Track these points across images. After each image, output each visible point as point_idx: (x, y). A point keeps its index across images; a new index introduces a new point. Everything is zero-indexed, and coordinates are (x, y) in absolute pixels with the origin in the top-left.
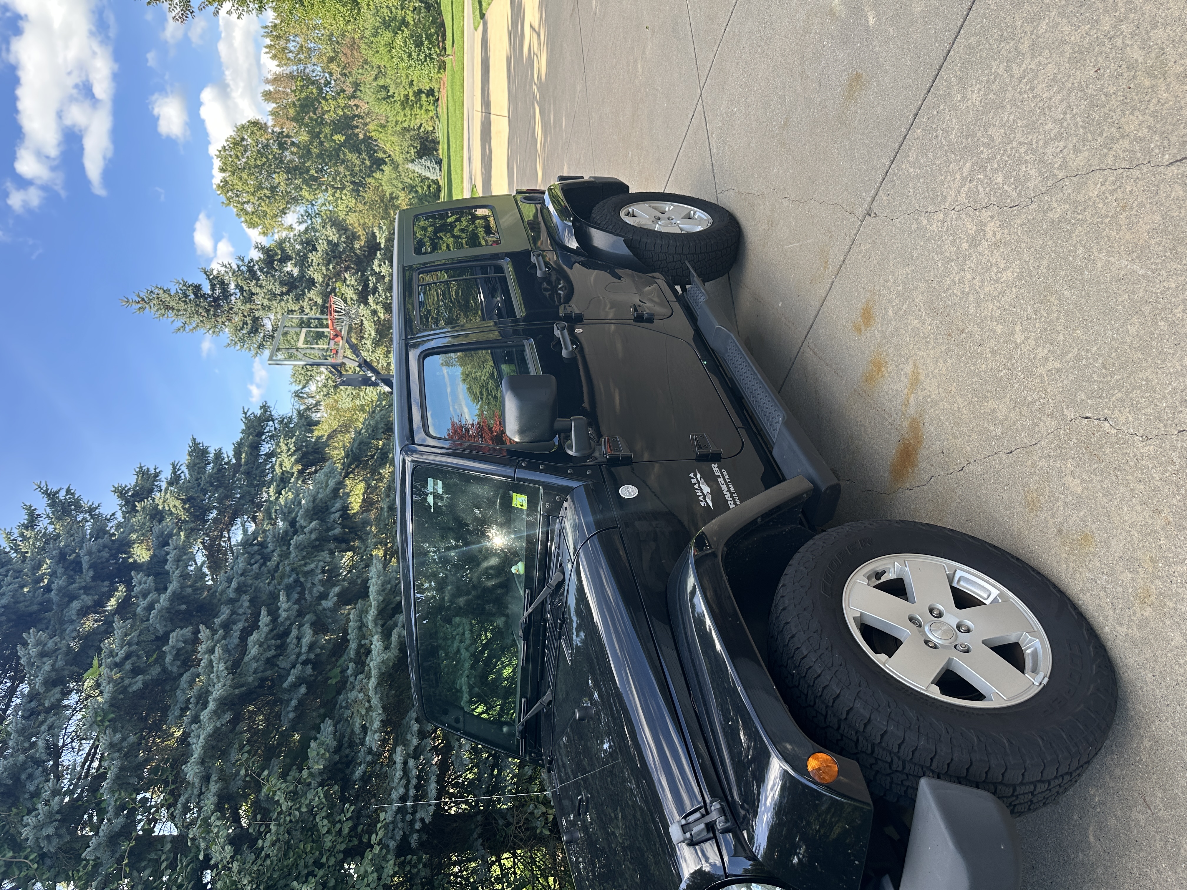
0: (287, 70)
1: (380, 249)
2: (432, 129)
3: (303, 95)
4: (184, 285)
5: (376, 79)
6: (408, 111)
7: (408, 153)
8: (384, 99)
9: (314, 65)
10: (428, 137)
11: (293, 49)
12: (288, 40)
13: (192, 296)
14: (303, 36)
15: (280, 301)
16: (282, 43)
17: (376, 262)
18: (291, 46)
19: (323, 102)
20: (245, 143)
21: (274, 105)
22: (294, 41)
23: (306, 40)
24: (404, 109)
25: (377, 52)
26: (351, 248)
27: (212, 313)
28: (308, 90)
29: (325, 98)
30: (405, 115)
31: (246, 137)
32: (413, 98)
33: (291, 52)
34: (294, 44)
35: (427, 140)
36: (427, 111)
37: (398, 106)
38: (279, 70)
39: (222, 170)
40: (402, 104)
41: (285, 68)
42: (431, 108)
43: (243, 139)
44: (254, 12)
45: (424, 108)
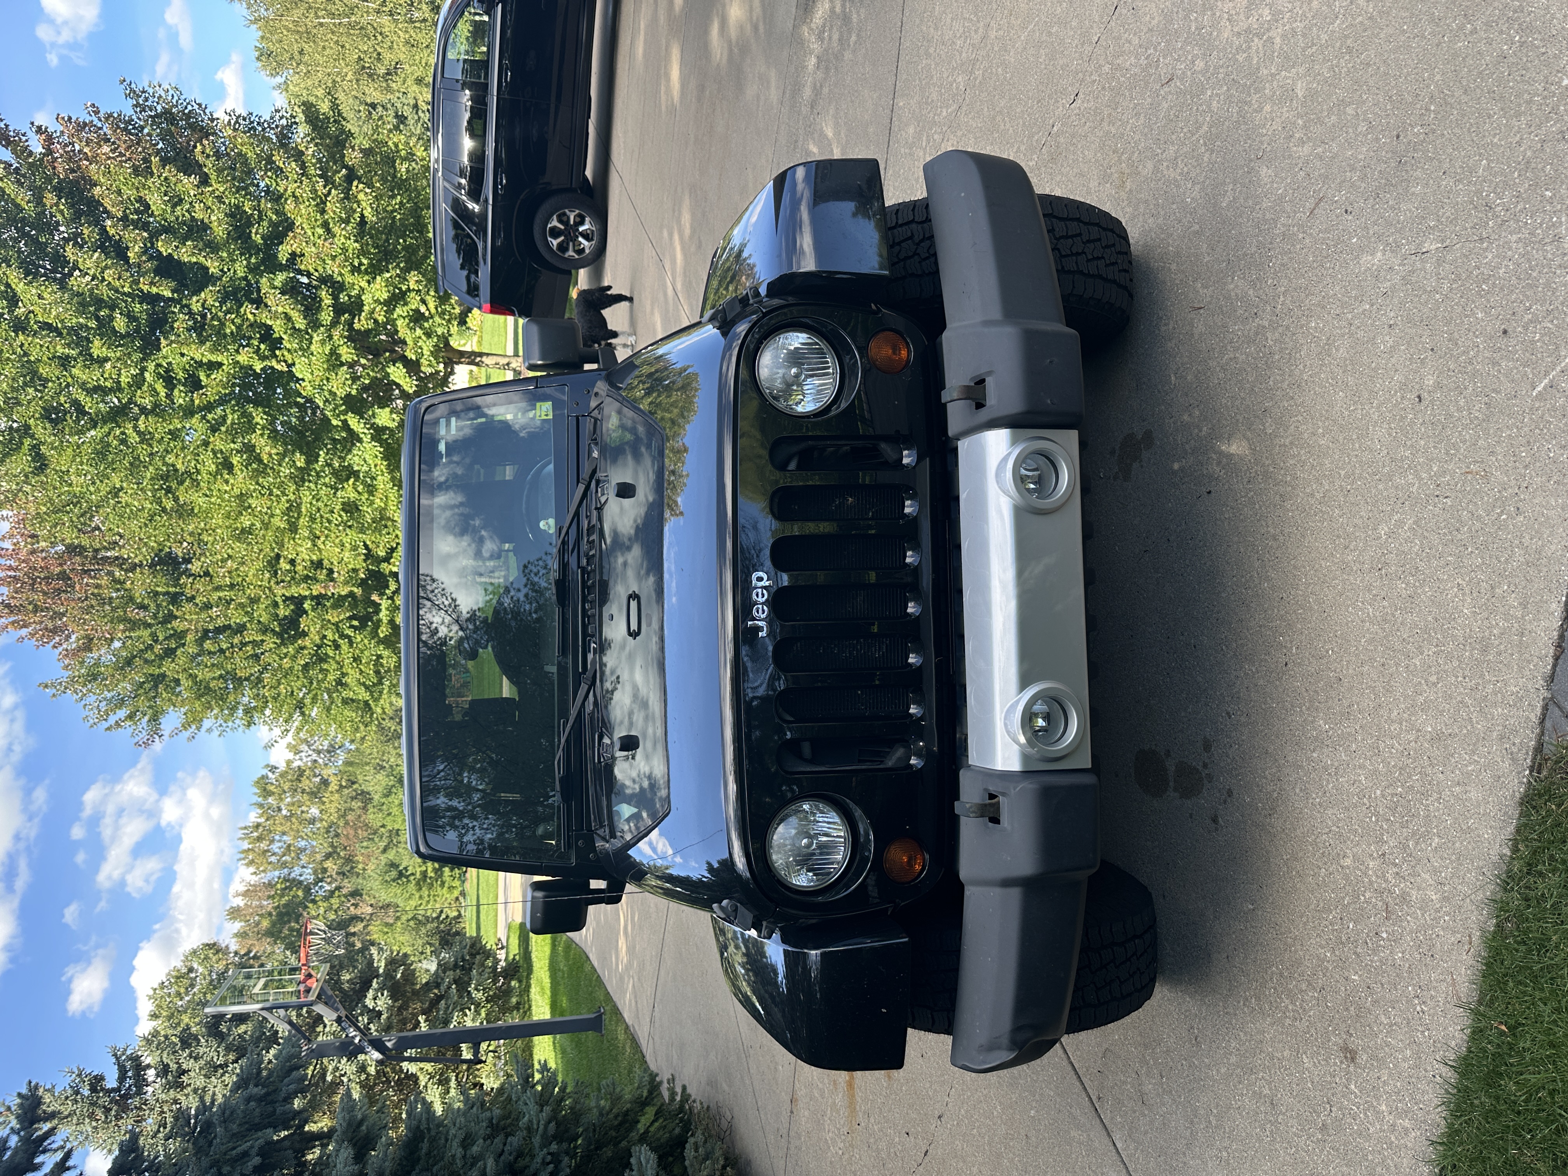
0: (265, 878)
1: (377, 976)
2: (455, 914)
3: (284, 901)
4: (79, 1075)
5: (385, 851)
6: (425, 892)
7: (422, 953)
8: (394, 880)
9: (303, 867)
10: (450, 930)
11: (277, 850)
12: (272, 841)
13: (86, 1092)
14: (292, 833)
15: (222, 1075)
16: (263, 845)
17: (370, 994)
18: (275, 847)
19: (310, 905)
20: (193, 975)
21: (243, 924)
22: (280, 841)
23: (295, 838)
24: (420, 889)
25: (389, 814)
26: (336, 982)
27: (113, 1113)
28: (292, 893)
29: (314, 902)
30: (421, 897)
31: (195, 966)
32: (433, 875)
33: (274, 854)
34: (280, 844)
35: (449, 934)
36: (451, 888)
37: (412, 887)
38: (254, 879)
39: (154, 1016)
40: (418, 884)
41: (263, 875)
42: (457, 883)
43: (191, 970)
44: (240, 729)
45: (446, 885)
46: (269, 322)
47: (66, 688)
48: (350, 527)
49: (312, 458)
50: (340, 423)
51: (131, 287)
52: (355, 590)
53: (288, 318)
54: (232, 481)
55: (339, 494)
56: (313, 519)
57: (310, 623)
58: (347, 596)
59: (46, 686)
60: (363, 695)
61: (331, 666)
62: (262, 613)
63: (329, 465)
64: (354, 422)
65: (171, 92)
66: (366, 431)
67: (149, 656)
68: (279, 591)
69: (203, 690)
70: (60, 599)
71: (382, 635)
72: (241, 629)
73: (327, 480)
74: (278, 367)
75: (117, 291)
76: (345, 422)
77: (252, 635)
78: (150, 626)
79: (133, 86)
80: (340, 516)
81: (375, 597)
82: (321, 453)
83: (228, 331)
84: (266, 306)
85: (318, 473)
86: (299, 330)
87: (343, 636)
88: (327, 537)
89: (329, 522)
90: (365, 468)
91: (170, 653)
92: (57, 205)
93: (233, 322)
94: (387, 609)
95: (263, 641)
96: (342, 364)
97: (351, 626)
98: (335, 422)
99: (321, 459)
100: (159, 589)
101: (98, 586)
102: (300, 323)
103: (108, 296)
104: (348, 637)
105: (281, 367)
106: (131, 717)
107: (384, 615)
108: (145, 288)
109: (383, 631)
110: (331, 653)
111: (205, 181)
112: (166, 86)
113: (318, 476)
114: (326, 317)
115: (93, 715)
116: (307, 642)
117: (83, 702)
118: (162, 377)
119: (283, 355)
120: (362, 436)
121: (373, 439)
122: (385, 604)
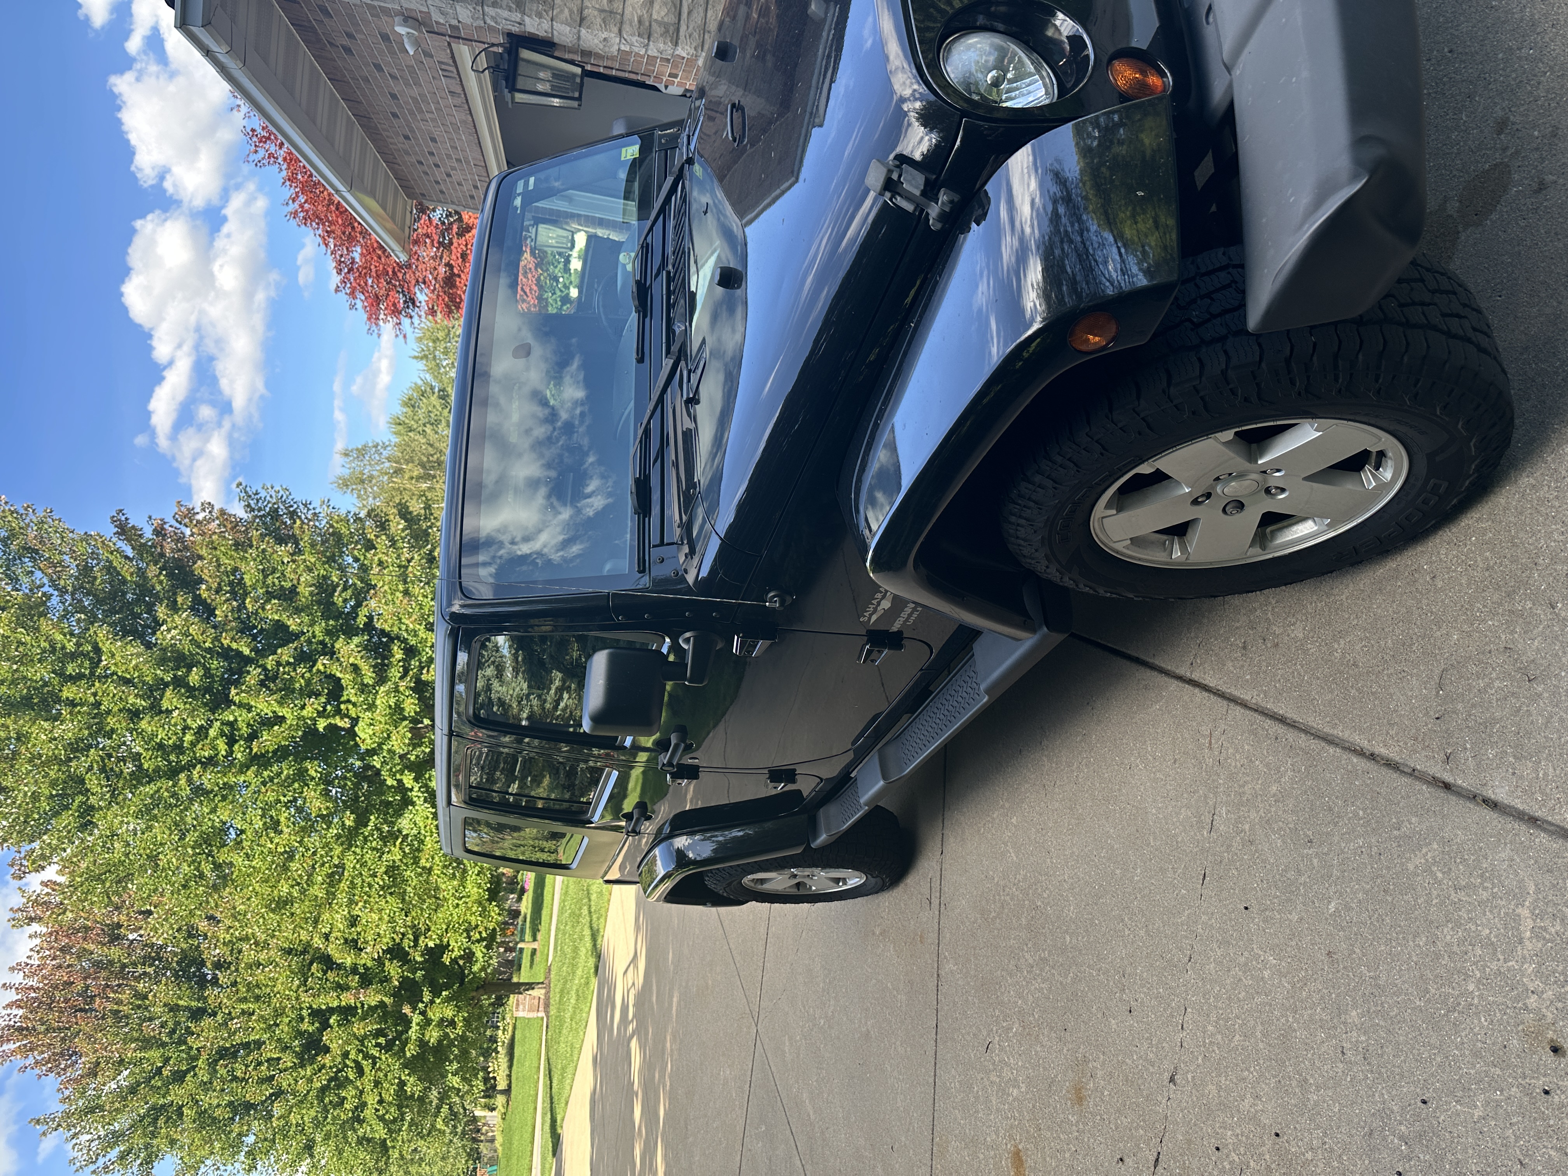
46: (338, 675)
47: (59, 1125)
48: (391, 894)
49: (362, 821)
50: (395, 783)
51: (212, 643)
52: (386, 999)
53: (356, 668)
54: (276, 840)
55: (385, 857)
56: (353, 885)
57: (334, 1039)
58: (376, 1007)
59: (38, 1122)
60: (381, 1132)
61: (349, 1093)
62: (284, 1030)
63: (378, 829)
64: (408, 780)
65: (281, 492)
66: (420, 794)
67: (157, 1082)
68: (306, 999)
69: (205, 1119)
70: (76, 1017)
71: (408, 1055)
72: (259, 1044)
73: (374, 844)
74: (341, 724)
75: (199, 647)
76: (400, 781)
77: (270, 1051)
78: (163, 1045)
79: (248, 489)
80: (383, 880)
81: (406, 1010)
82: (372, 817)
83: (297, 685)
84: (338, 659)
85: (365, 838)
86: (367, 685)
87: (366, 1056)
88: (365, 902)
89: (370, 886)
90: (414, 832)
91: (179, 1077)
92: (158, 576)
93: (303, 677)
94: (418, 1024)
95: (279, 1059)
96: (405, 718)
97: (378, 1045)
98: (390, 782)
99: (371, 824)
100: (181, 1003)
101: (119, 1002)
102: (369, 676)
103: (189, 651)
104: (374, 1058)
105: (345, 723)
106: (122, 1157)
107: (413, 1032)
108: (226, 642)
109: (411, 1050)
110: (351, 1076)
111: (299, 551)
112: (277, 488)
113: (366, 839)
114: (395, 673)
115: (81, 1156)
116: (327, 1060)
117: (74, 1141)
118: (226, 735)
119: (348, 710)
120: (415, 799)
121: (425, 801)
122: (416, 1018)
